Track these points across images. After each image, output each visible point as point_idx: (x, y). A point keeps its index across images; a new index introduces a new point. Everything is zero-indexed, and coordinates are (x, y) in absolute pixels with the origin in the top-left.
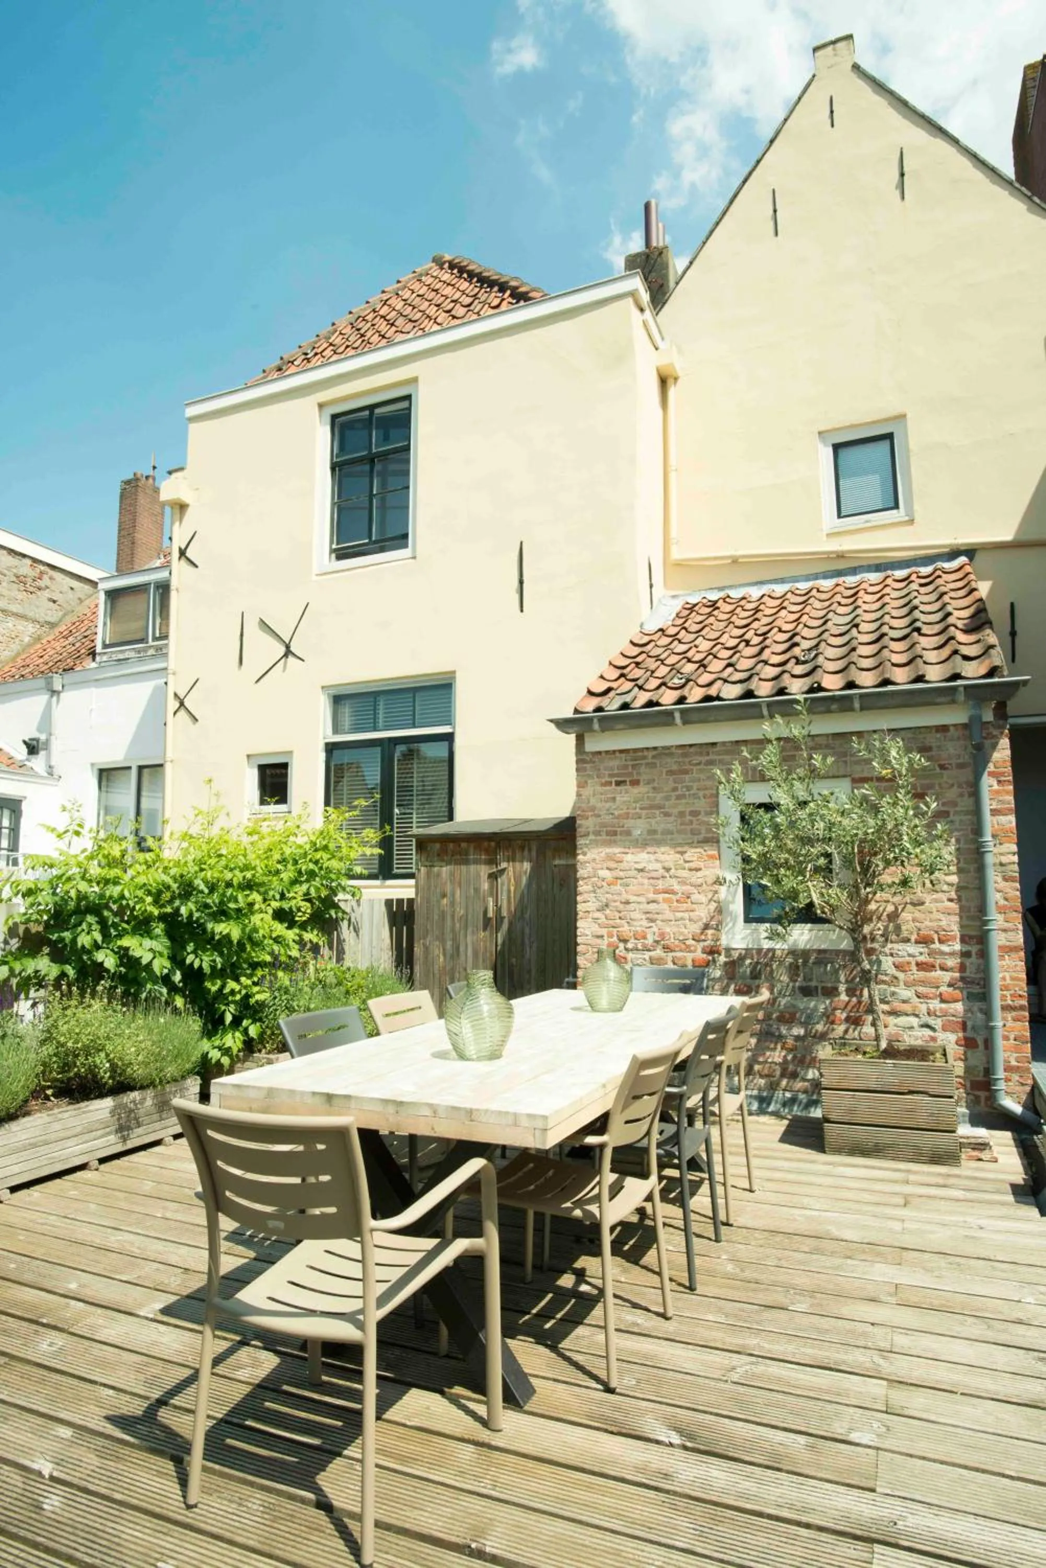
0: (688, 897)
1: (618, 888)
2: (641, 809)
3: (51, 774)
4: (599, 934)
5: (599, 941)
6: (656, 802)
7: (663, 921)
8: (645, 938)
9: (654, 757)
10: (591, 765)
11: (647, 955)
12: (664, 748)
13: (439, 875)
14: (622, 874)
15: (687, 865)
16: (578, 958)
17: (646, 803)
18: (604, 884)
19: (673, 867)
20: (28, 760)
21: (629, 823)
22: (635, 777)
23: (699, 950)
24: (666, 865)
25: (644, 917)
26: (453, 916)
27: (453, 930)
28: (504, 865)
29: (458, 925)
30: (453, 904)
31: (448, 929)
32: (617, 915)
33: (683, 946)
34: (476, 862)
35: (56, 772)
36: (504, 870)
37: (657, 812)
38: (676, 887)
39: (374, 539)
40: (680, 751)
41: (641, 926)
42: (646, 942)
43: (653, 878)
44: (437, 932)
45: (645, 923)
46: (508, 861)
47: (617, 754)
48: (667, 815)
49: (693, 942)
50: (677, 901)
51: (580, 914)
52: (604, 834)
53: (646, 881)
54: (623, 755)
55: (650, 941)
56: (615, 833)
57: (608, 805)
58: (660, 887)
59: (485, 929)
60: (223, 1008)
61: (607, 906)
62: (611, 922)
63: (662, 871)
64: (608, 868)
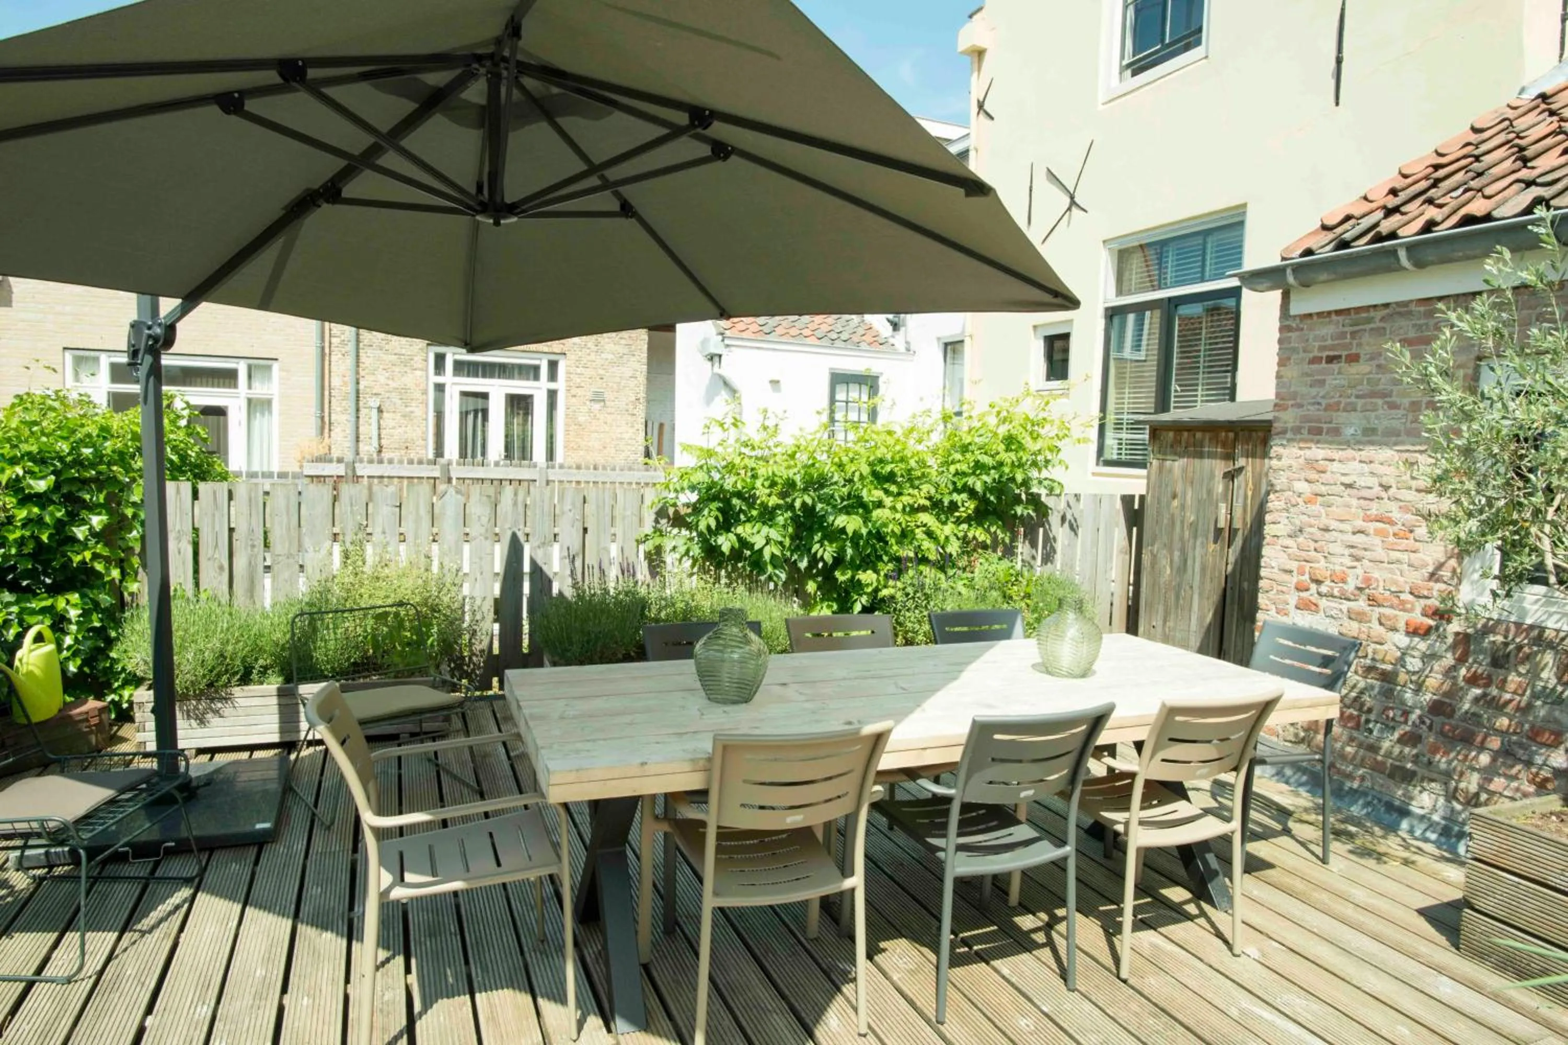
0: (1411, 531)
1: (1315, 508)
2: (1358, 397)
3: (908, 350)
4: (1287, 567)
5: (1286, 577)
6: (1381, 387)
7: (1371, 561)
8: (1344, 581)
9: (1382, 319)
10: (1297, 333)
11: (1346, 605)
12: (1398, 304)
13: (1170, 471)
14: (1324, 489)
15: (1414, 484)
16: (1260, 595)
17: (1365, 388)
18: (1300, 500)
19: (1394, 486)
20: (893, 337)
21: (1340, 417)
22: (1354, 351)
23: (1418, 611)
24: (1385, 481)
25: (1347, 552)
26: (1182, 522)
27: (1182, 539)
28: (1241, 462)
29: (1187, 533)
30: (1183, 507)
31: (1176, 537)
32: (1312, 545)
33: (1396, 601)
34: (1211, 456)
35: (912, 348)
36: (1241, 469)
37: (1380, 402)
38: (1396, 515)
39: (1167, 41)
40: (1422, 309)
41: (1342, 564)
42: (1346, 587)
43: (1365, 499)
44: (1165, 539)
45: (1348, 562)
46: (1247, 457)
47: (1334, 317)
48: (1393, 406)
49: (1411, 598)
50: (1395, 535)
51: (1268, 539)
52: (1305, 432)
53: (1354, 502)
54: (1340, 318)
55: (1350, 587)
56: (1319, 431)
57: (1314, 391)
58: (1374, 512)
59: (1215, 542)
60: (856, 597)
61: (1301, 531)
62: (1304, 554)
63: (1377, 490)
64: (1307, 480)
